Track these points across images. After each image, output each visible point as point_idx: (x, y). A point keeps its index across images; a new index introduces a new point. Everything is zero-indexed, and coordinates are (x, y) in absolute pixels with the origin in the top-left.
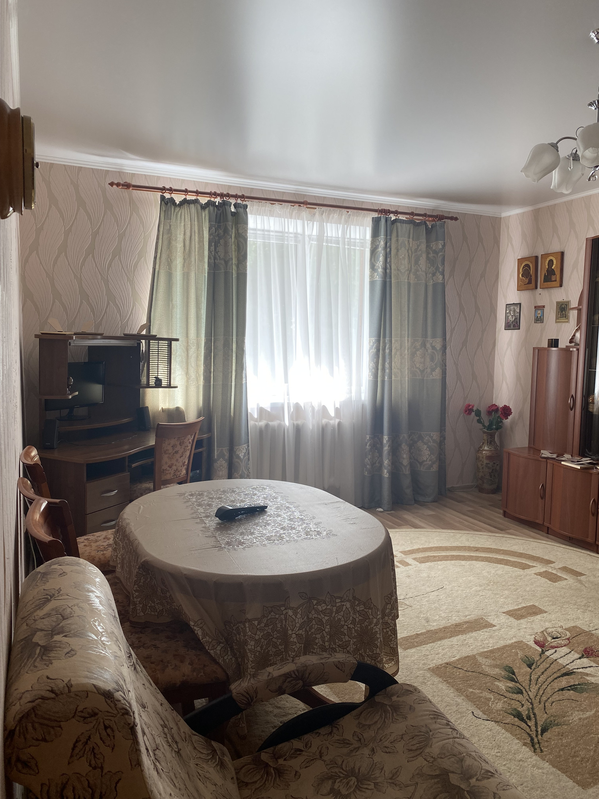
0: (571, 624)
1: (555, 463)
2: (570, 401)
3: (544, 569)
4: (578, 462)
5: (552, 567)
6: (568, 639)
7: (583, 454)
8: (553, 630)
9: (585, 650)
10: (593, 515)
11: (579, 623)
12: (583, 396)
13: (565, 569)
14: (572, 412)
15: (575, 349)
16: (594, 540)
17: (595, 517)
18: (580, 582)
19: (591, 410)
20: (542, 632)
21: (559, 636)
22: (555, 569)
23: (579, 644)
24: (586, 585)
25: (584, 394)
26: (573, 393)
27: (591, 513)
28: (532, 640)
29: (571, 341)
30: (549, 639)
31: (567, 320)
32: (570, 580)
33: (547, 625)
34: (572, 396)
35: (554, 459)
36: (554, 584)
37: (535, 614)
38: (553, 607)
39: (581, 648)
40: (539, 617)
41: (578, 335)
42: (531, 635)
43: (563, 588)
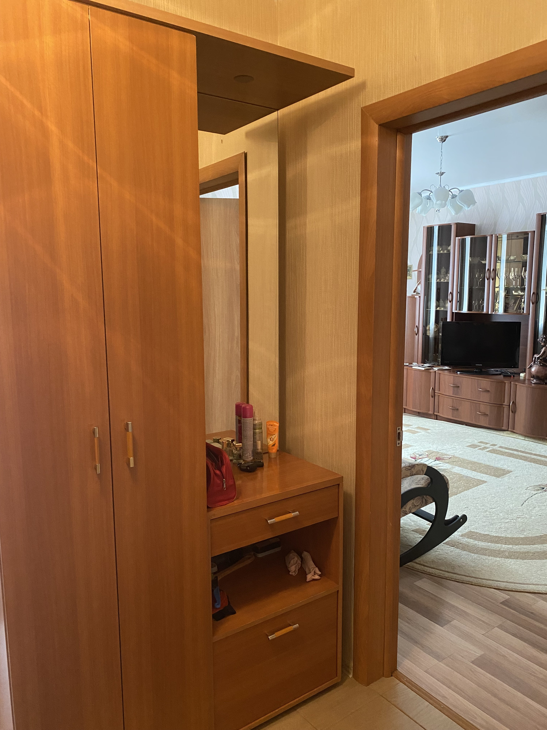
0: (427, 449)
1: (408, 368)
2: (416, 330)
3: (408, 429)
4: (422, 366)
5: (411, 428)
6: (427, 455)
7: (424, 362)
8: (419, 452)
9: (436, 458)
10: (432, 397)
11: (431, 449)
12: (423, 326)
13: (419, 428)
14: (417, 337)
15: (418, 297)
16: (433, 412)
17: (433, 398)
18: (428, 433)
19: (428, 334)
20: (414, 453)
21: (422, 454)
22: (413, 428)
23: (433, 457)
24: (432, 434)
25: (424, 325)
26: (417, 324)
27: (431, 396)
28: (409, 456)
29: (414, 292)
30: (418, 456)
31: (410, 278)
32: (423, 432)
33: (415, 451)
34: (417, 326)
35: (407, 366)
36: (415, 435)
37: (408, 447)
38: (416, 444)
39: (434, 458)
40: (410, 448)
41: (419, 287)
42: (408, 455)
43: (419, 436)
